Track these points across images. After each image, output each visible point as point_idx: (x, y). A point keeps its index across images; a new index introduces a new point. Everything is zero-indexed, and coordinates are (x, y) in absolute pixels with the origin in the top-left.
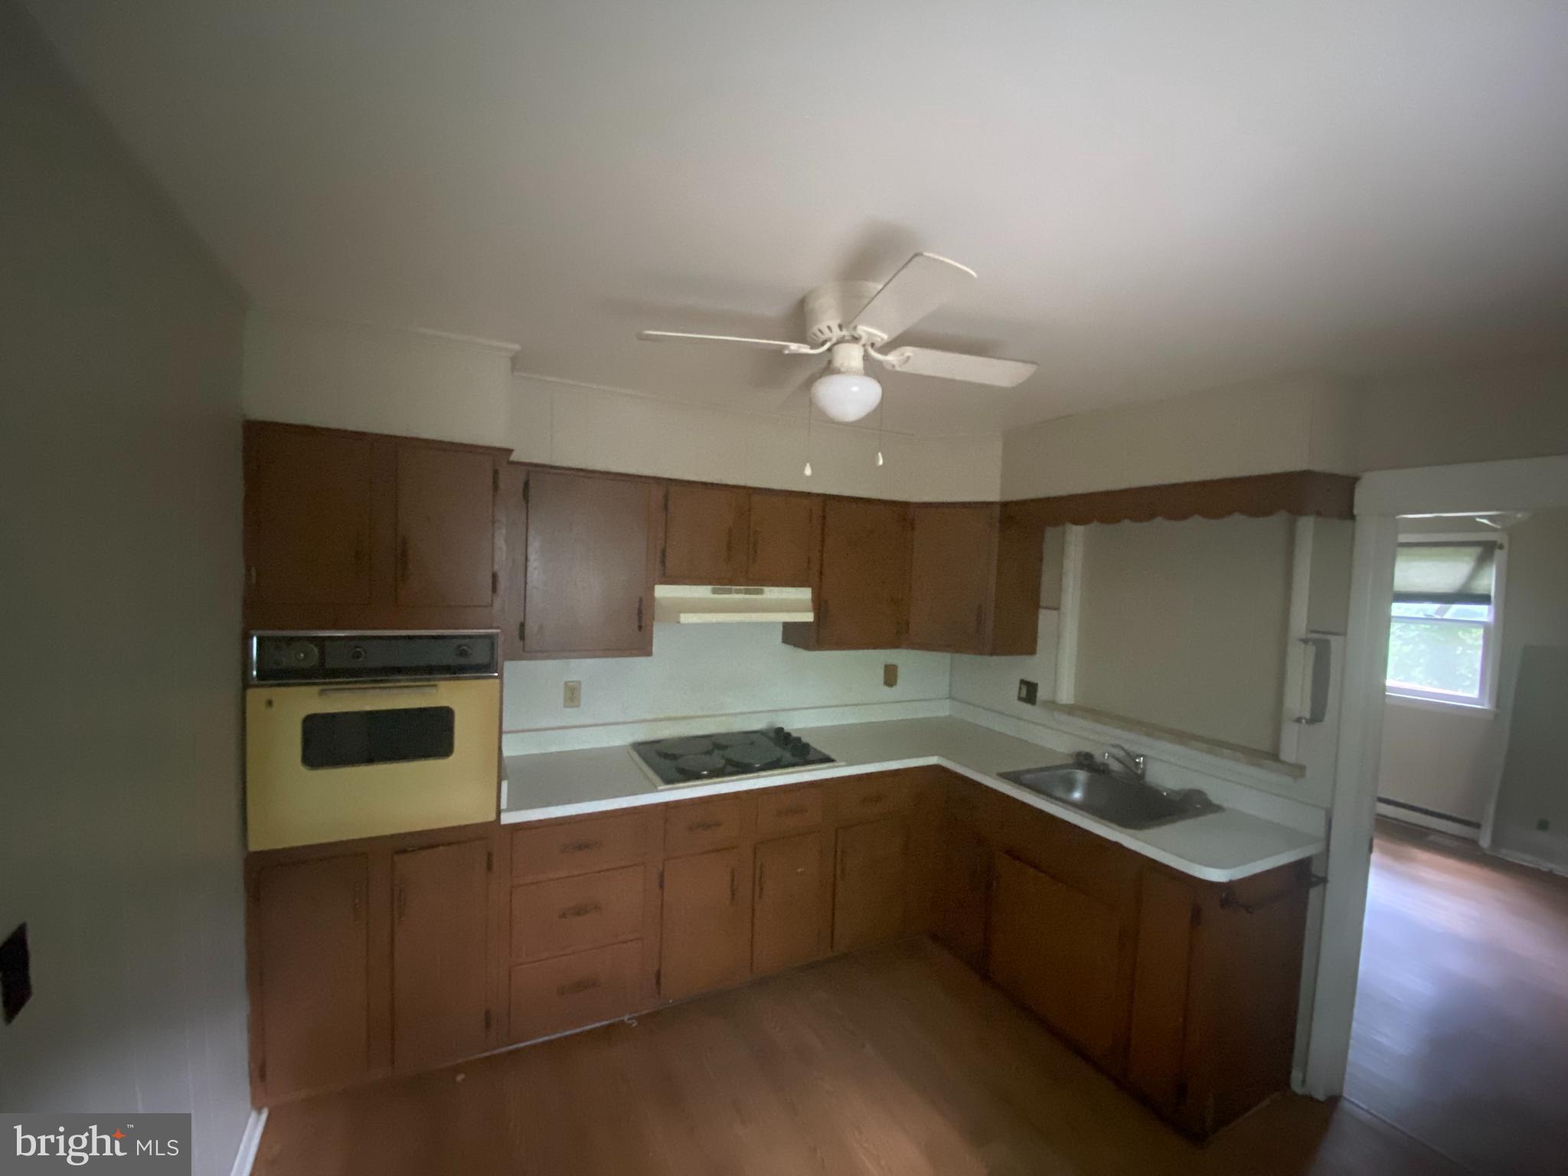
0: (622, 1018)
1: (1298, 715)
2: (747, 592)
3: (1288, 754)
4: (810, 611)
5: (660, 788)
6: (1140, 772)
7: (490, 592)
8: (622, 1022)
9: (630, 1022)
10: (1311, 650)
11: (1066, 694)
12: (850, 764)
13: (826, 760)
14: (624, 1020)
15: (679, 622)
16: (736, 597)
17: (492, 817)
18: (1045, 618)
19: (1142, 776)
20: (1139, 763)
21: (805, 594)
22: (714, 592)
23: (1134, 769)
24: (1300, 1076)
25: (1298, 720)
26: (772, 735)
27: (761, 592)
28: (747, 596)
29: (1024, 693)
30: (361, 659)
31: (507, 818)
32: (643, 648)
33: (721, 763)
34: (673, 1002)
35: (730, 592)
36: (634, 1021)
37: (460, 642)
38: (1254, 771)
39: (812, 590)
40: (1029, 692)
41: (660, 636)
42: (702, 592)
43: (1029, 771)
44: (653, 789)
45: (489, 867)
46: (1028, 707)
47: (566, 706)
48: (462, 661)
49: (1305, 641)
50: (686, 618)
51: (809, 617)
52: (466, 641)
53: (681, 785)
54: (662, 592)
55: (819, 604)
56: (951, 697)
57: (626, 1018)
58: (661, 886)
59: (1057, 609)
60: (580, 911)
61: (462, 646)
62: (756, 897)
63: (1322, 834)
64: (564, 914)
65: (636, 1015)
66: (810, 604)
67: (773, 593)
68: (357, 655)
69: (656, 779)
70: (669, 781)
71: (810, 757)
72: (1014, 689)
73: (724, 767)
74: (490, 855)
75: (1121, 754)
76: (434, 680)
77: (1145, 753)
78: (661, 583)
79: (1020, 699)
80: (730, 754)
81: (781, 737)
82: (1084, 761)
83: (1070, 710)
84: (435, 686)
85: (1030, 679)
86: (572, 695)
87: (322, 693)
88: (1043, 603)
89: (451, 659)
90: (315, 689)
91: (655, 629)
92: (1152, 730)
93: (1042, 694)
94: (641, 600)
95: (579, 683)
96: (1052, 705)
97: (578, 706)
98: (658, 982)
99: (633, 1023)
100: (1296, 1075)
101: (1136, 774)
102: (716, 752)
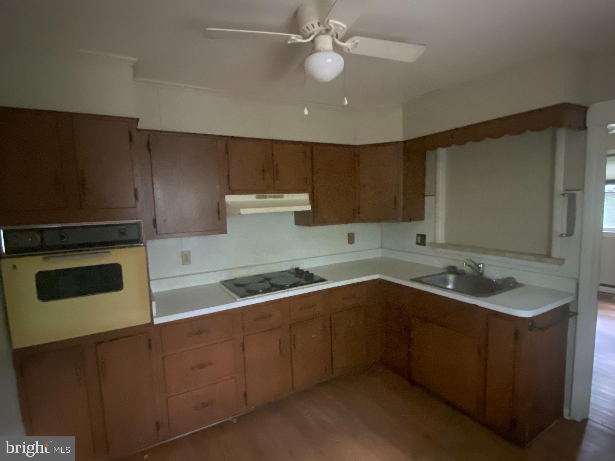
0: (228, 419)
1: (560, 233)
2: (274, 197)
3: (556, 253)
4: (309, 205)
5: (238, 300)
6: (481, 271)
7: (134, 199)
8: (229, 422)
9: (233, 420)
10: (566, 199)
11: (441, 239)
12: (335, 281)
13: (322, 280)
14: (229, 419)
15: (240, 214)
16: (270, 199)
17: (148, 321)
18: (428, 200)
19: (482, 274)
20: (480, 268)
21: (305, 197)
22: (257, 197)
23: (478, 270)
24: (568, 411)
25: (561, 235)
26: (294, 271)
27: (282, 197)
28: (275, 199)
29: (419, 241)
30: (64, 240)
31: (157, 321)
32: (222, 230)
33: (269, 286)
34: (254, 408)
35: (265, 197)
36: (235, 419)
37: (121, 227)
38: (539, 264)
39: (309, 194)
40: (422, 240)
41: (230, 223)
42: (251, 198)
43: (426, 277)
44: (235, 301)
45: (150, 347)
46: (421, 247)
47: (183, 264)
48: (123, 238)
49: (563, 195)
50: (243, 211)
51: (309, 208)
52: (124, 227)
53: (249, 298)
54: (230, 199)
55: (313, 200)
56: (381, 247)
57: (230, 419)
58: (243, 350)
59: (434, 195)
60: (201, 366)
61: (122, 230)
62: (293, 352)
63: (574, 291)
64: (193, 368)
65: (236, 416)
66: (308, 202)
67: (288, 197)
68: (62, 237)
69: (235, 296)
70: (242, 296)
71: (315, 279)
72: (414, 239)
73: (271, 288)
74: (149, 341)
75: (471, 264)
76: (108, 248)
77: (482, 262)
78: (229, 194)
79: (418, 244)
80: (272, 281)
81: (298, 272)
82: (452, 270)
83: (444, 246)
84: (109, 252)
85: (422, 233)
86: (186, 258)
87: (44, 259)
88: (426, 193)
89: (116, 237)
90: (40, 258)
91: (228, 220)
92: (485, 251)
93: (428, 241)
94: (218, 204)
95: (189, 252)
96: (434, 245)
97: (190, 264)
98: (246, 399)
99: (234, 421)
100: (566, 411)
101: (479, 273)
102: (266, 281)
